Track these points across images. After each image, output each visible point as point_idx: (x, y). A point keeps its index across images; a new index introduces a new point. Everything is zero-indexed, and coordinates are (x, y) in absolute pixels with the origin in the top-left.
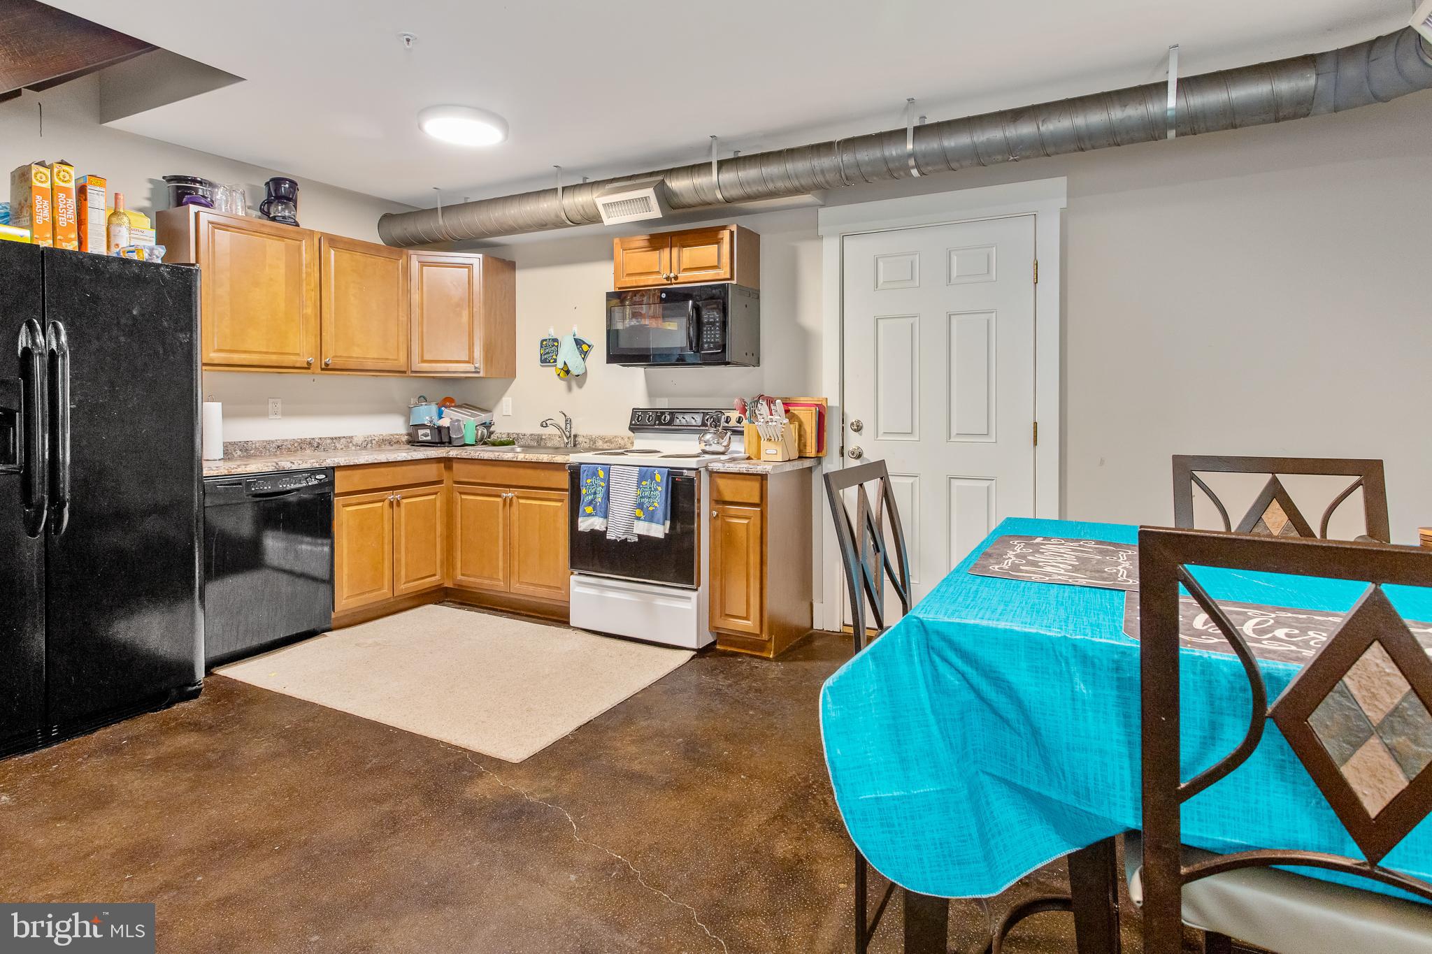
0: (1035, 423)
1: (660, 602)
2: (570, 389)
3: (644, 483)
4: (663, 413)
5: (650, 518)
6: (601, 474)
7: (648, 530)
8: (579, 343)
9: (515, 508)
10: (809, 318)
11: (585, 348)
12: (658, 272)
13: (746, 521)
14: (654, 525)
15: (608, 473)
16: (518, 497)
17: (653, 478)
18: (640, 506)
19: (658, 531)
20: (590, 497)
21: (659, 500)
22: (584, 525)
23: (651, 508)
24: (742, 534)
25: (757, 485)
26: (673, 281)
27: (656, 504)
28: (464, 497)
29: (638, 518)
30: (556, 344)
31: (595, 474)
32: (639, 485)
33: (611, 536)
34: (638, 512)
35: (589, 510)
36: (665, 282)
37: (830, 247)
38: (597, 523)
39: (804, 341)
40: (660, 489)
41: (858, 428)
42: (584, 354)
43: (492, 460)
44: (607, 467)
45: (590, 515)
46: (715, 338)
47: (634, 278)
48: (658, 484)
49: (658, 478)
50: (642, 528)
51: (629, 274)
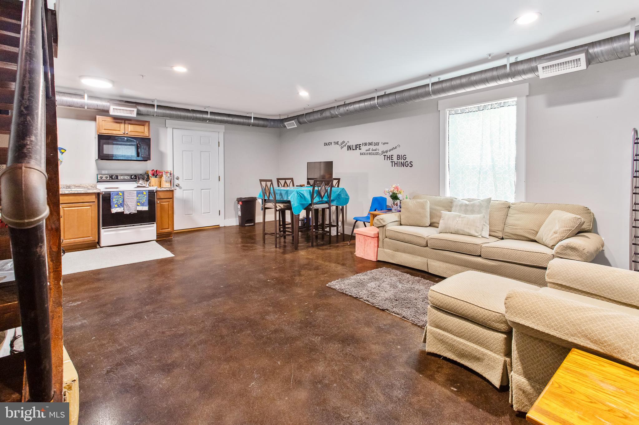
0: (219, 177)
1: (142, 229)
3: (139, 195)
5: (143, 205)
6: (121, 194)
7: (142, 208)
10: (162, 149)
11: (63, 151)
12: (119, 131)
13: (168, 203)
14: (144, 207)
17: (143, 193)
18: (139, 202)
19: (146, 208)
20: (116, 202)
21: (145, 199)
22: (114, 211)
23: (143, 202)
24: (166, 207)
25: (171, 193)
26: (126, 134)
29: (139, 206)
31: (118, 194)
32: (137, 196)
33: (127, 212)
34: (138, 204)
35: (116, 206)
36: (123, 134)
37: (169, 130)
38: (119, 210)
39: (162, 155)
40: (146, 196)
41: (178, 179)
42: (62, 153)
44: (123, 192)
45: (116, 207)
46: (146, 153)
47: (107, 131)
48: (144, 195)
49: (145, 193)
50: (140, 208)
51: (105, 129)
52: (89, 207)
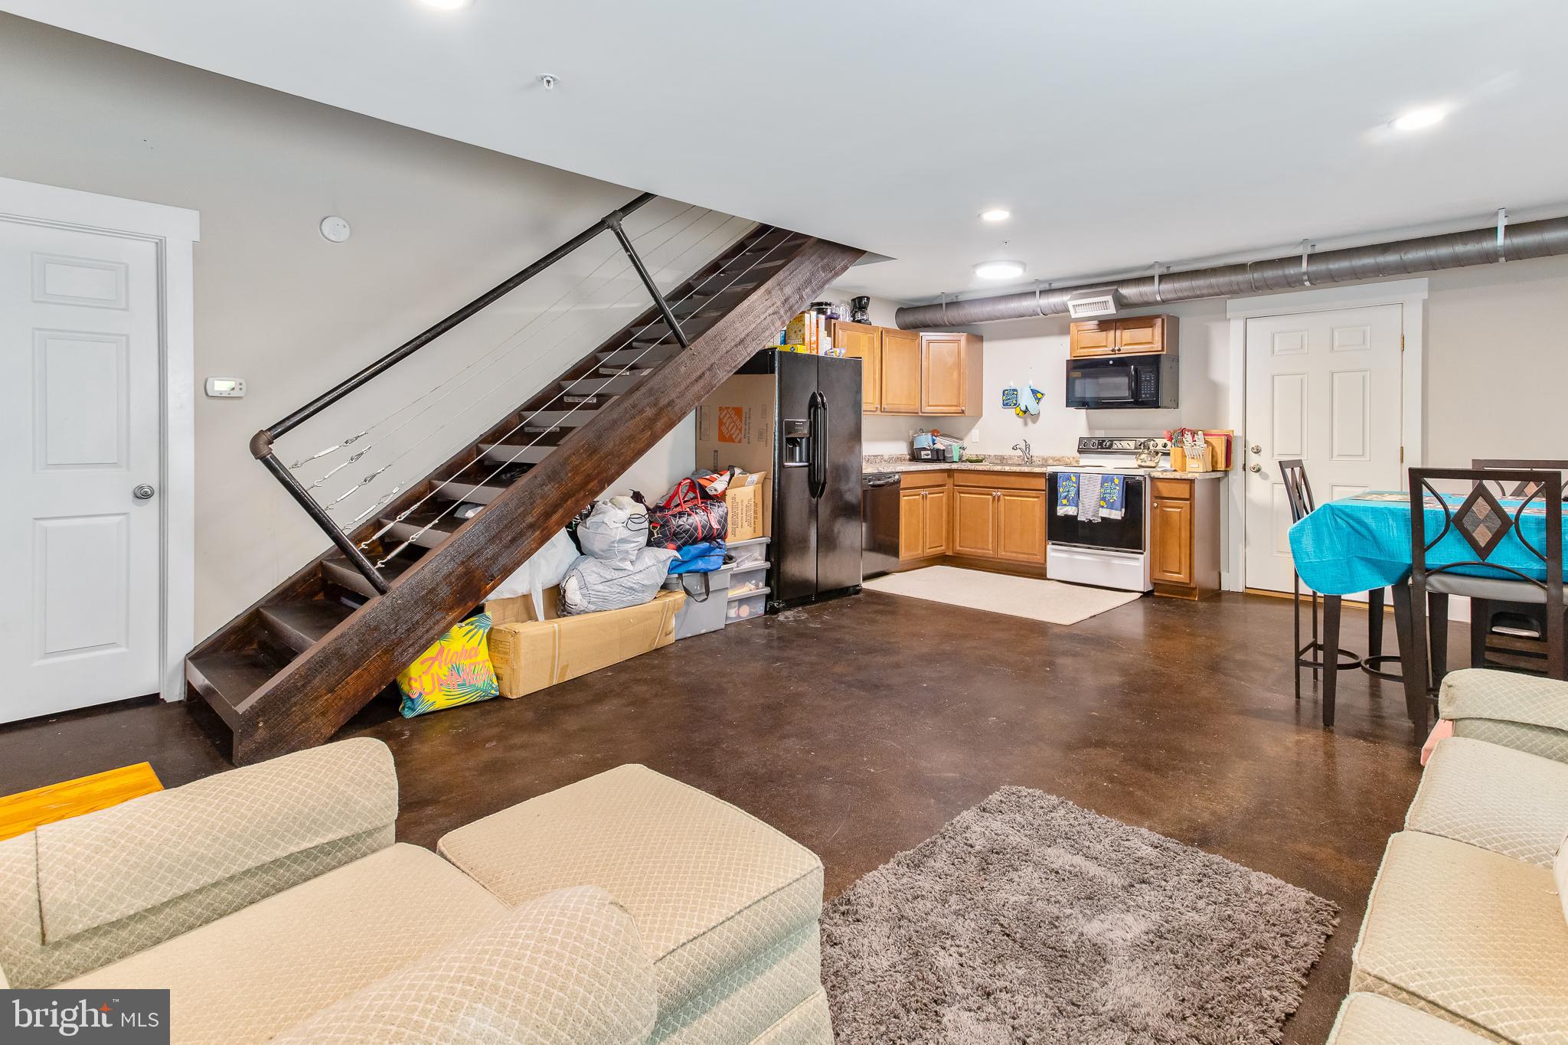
0: (1402, 448)
1: (1116, 561)
2: (1026, 424)
3: (1106, 485)
4: (1104, 441)
5: (1111, 506)
6: (1074, 479)
7: (1109, 515)
8: (1034, 392)
9: (1002, 502)
10: (1218, 374)
11: (1039, 395)
12: (1106, 346)
13: (1180, 510)
14: (1114, 511)
15: (1078, 478)
16: (1004, 495)
17: (1112, 481)
18: (1104, 499)
19: (1117, 515)
20: (1066, 494)
21: (1116, 494)
22: (1061, 511)
23: (1111, 500)
24: (1176, 518)
25: (1188, 486)
26: (1117, 352)
27: (1115, 498)
28: (962, 495)
29: (1103, 507)
30: (1016, 393)
31: (1069, 479)
32: (1102, 486)
33: (1080, 518)
34: (1102, 503)
35: (1065, 502)
36: (1111, 352)
37: (1237, 325)
38: (1071, 511)
39: (1214, 390)
40: (1118, 488)
41: (1256, 451)
42: (1039, 400)
43: (985, 471)
44: (1078, 476)
45: (1065, 505)
46: (1151, 390)
47: (1086, 350)
48: (1116, 485)
49: (1117, 481)
50: (1105, 513)
51: (1082, 348)
52: (1036, 499)
